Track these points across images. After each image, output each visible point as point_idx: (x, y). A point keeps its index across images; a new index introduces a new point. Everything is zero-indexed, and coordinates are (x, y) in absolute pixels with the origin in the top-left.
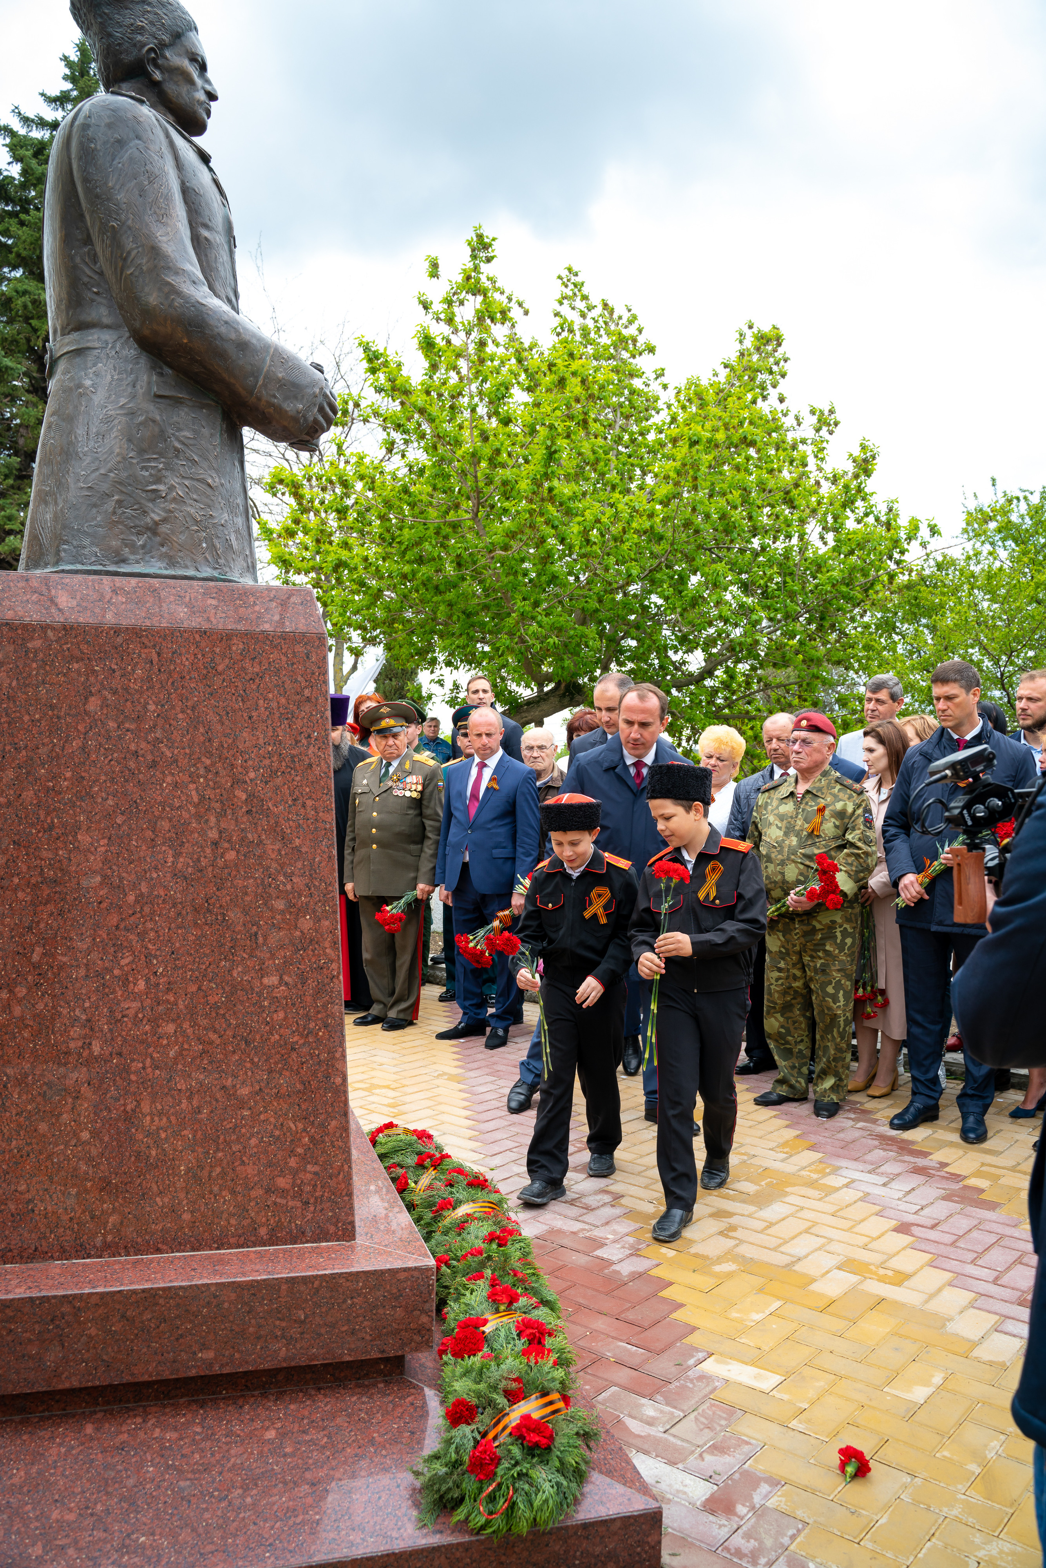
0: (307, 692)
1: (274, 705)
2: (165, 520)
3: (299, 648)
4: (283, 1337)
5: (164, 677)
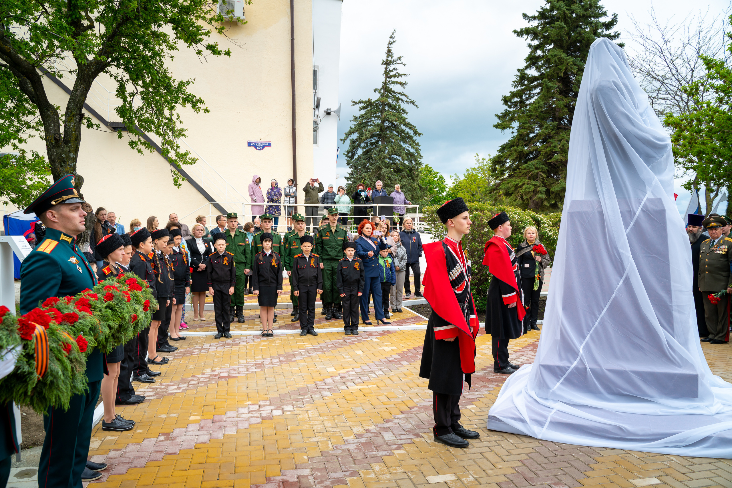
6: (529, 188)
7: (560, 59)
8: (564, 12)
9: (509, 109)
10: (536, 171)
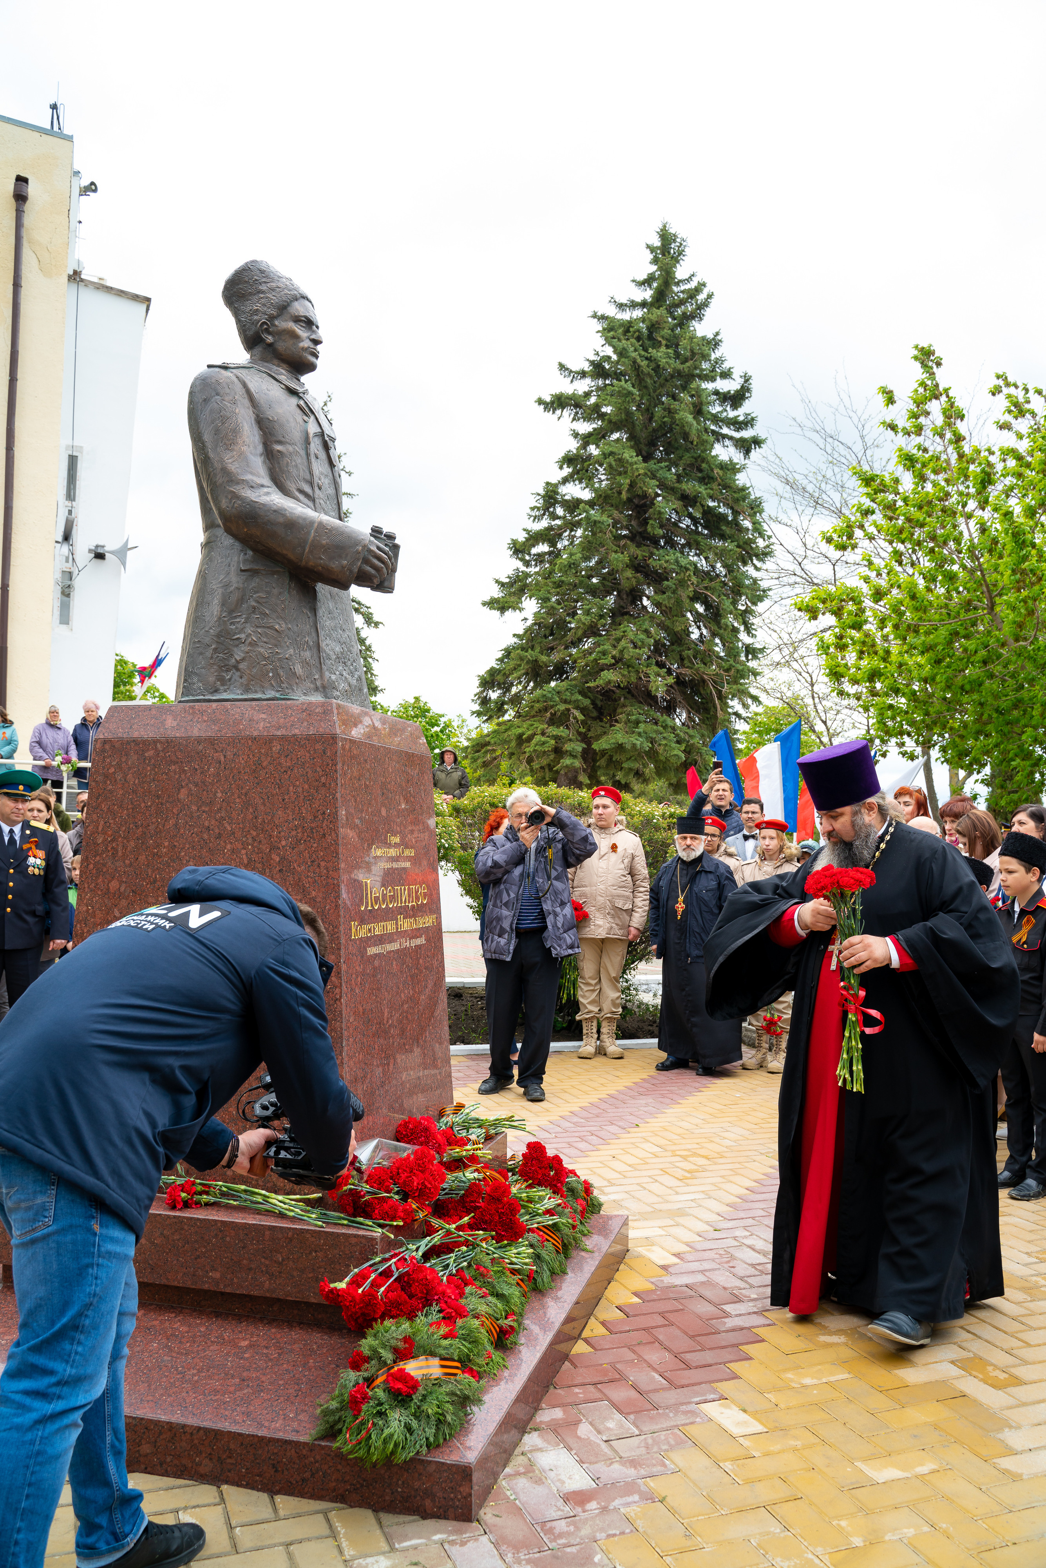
0: (323, 779)
1: (300, 790)
2: (243, 659)
3: (318, 746)
4: (267, 1272)
5: (227, 772)
6: (544, 743)
7: (620, 461)
8: (635, 362)
9: (523, 568)
10: (562, 707)
